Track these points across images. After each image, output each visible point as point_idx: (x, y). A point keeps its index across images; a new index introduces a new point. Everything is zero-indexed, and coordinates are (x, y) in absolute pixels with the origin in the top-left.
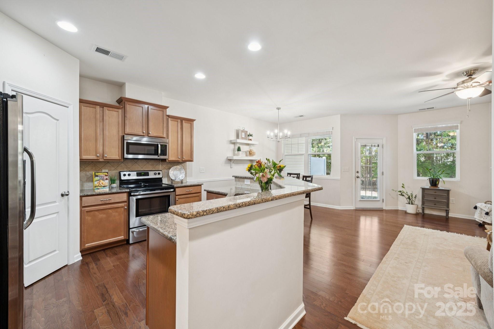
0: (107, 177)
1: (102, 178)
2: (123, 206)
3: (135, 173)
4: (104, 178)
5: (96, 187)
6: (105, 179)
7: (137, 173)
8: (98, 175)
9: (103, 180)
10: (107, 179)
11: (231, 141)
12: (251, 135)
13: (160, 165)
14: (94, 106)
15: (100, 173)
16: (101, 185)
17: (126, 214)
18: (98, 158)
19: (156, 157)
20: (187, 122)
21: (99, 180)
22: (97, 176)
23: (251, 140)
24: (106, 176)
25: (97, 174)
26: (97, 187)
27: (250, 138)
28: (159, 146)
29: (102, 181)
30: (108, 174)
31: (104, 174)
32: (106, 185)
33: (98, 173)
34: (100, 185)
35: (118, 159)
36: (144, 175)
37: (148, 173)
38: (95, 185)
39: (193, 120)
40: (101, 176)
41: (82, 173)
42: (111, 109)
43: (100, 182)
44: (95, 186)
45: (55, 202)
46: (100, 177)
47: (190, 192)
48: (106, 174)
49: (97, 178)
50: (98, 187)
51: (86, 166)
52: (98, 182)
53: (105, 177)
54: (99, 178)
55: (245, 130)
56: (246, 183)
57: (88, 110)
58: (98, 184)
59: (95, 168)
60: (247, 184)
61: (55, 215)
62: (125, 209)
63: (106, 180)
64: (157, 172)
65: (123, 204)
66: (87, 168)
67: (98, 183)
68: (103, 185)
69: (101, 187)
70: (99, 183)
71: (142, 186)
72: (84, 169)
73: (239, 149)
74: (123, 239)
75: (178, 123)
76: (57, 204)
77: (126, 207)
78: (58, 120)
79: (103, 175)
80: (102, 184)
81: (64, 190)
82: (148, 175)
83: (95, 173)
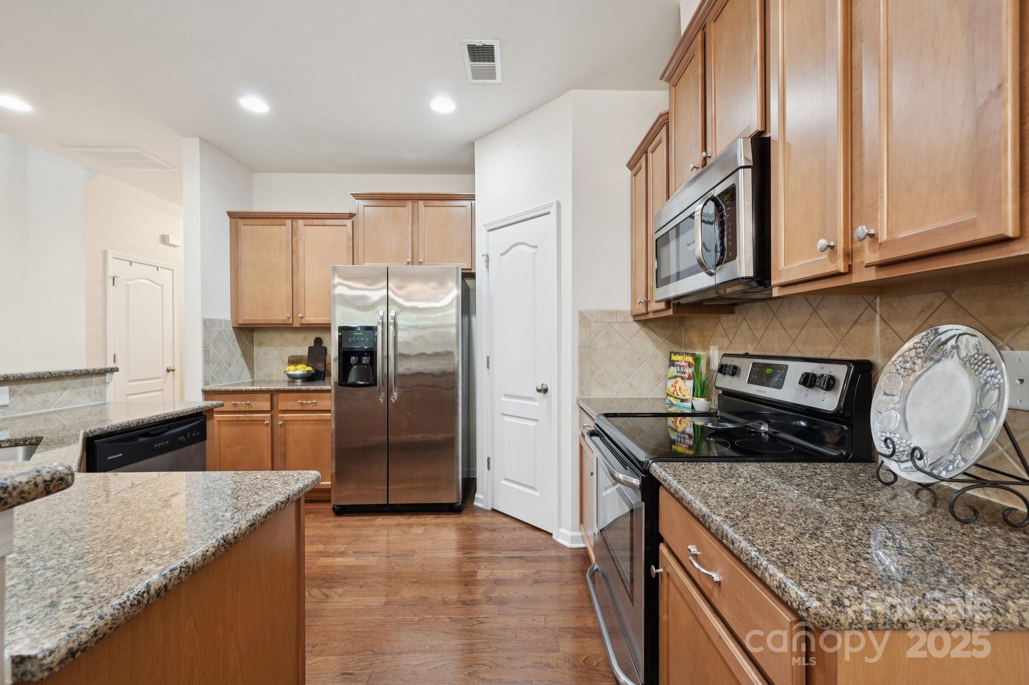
0: (691, 371)
1: (682, 373)
4: (684, 373)
5: (669, 398)
6: (686, 376)
8: (674, 361)
9: (683, 378)
10: (690, 378)
15: (680, 354)
16: (677, 395)
21: (676, 377)
22: (673, 364)
24: (690, 365)
25: (674, 358)
26: (670, 396)
29: (680, 382)
30: (694, 359)
31: (687, 358)
32: (686, 397)
33: (676, 354)
34: (675, 393)
37: (787, 367)
38: (668, 391)
40: (680, 366)
43: (676, 382)
44: (667, 395)
46: (679, 369)
48: (691, 360)
49: (673, 371)
50: (672, 399)
52: (673, 381)
53: (687, 371)
54: (676, 369)
58: (672, 389)
63: (687, 379)
67: (672, 386)
68: (682, 397)
69: (678, 398)
70: (675, 387)
76: (537, 404)
78: (536, 247)
79: (684, 364)
80: (680, 389)
82: (781, 385)
83: (671, 353)
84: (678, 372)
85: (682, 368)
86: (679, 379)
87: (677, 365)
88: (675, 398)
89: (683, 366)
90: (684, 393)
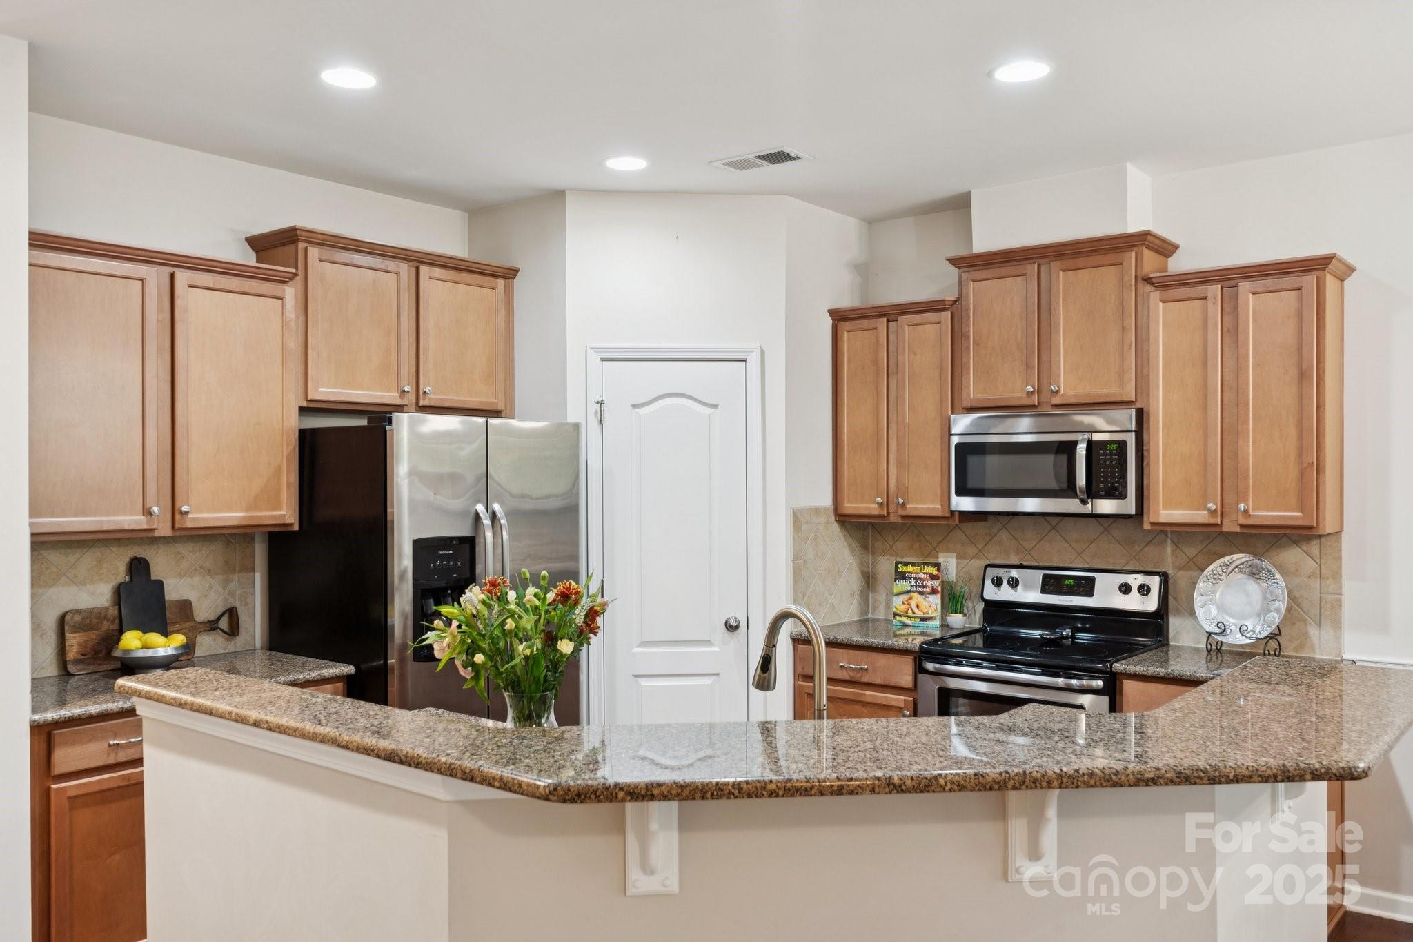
0: (936, 583)
1: (920, 586)
2: (902, 705)
3: (1038, 575)
4: (924, 587)
5: (898, 618)
6: (928, 590)
7: (1045, 577)
8: (905, 573)
9: (921, 593)
10: (934, 592)
15: (913, 565)
16: (914, 613)
19: (1071, 505)
21: (909, 592)
22: (901, 576)
24: (933, 577)
25: (902, 569)
26: (901, 616)
28: (1081, 450)
29: (917, 598)
30: (939, 570)
31: (927, 569)
32: (930, 615)
33: (907, 564)
34: (910, 611)
35: (940, 514)
36: (1071, 591)
37: (1092, 580)
38: (895, 610)
40: (915, 579)
43: (911, 598)
44: (895, 614)
45: (708, 643)
46: (913, 583)
48: (934, 571)
49: (902, 585)
50: (905, 620)
52: (905, 597)
53: (929, 584)
54: (908, 583)
58: (903, 607)
61: (708, 681)
63: (930, 594)
64: (1136, 581)
67: (903, 603)
68: (920, 614)
69: (915, 618)
70: (909, 604)
77: (907, 713)
78: (715, 406)
79: (922, 575)
80: (918, 606)
81: (737, 610)
82: (1090, 593)
83: (897, 563)
84: (912, 586)
85: (919, 581)
86: (916, 595)
87: (910, 578)
88: (909, 617)
89: (920, 578)
90: (925, 611)
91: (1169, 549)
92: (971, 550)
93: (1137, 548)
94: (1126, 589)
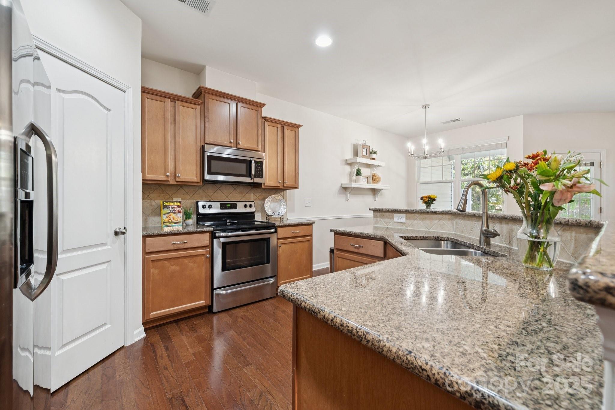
0: (180, 209)
1: (174, 210)
2: (205, 253)
3: (218, 204)
4: (175, 210)
5: (165, 224)
6: (177, 212)
7: (220, 204)
8: (167, 205)
9: (174, 213)
10: (179, 212)
11: (347, 160)
12: (375, 153)
13: (251, 193)
14: (163, 99)
15: (170, 202)
16: (172, 221)
17: (208, 265)
18: (168, 178)
20: (290, 128)
21: (169, 213)
22: (166, 207)
23: (374, 159)
24: (179, 207)
25: (166, 204)
26: (166, 223)
27: (374, 156)
28: (253, 162)
29: (173, 215)
30: (181, 204)
31: (176, 204)
32: (178, 221)
33: (167, 202)
34: (170, 221)
35: (196, 181)
36: (230, 208)
37: (236, 204)
38: (163, 221)
39: (298, 126)
40: (171, 207)
41: (146, 202)
42: (186, 104)
43: (170, 215)
44: (164, 222)
45: (105, 244)
46: (171, 209)
47: (297, 234)
48: (179, 204)
49: (166, 210)
50: (168, 224)
51: (151, 192)
52: (168, 215)
53: (177, 209)
54: (168, 209)
55: (367, 144)
56: (396, 220)
57: (153, 104)
58: (167, 219)
59: (163, 195)
60: (400, 221)
61: (104, 266)
62: (207, 257)
63: (178, 213)
64: (248, 204)
65: (203, 251)
66: (152, 196)
67: (167, 218)
68: (175, 221)
69: (172, 223)
70: (169, 218)
71: (228, 224)
72: (148, 196)
73: (358, 173)
74: (204, 304)
75: (278, 129)
76: (108, 247)
77: (208, 255)
78: (109, 110)
79: (174, 206)
80: (173, 218)
81: (119, 226)
82: (236, 208)
83: (164, 202)
84: (171, 210)
85: (173, 208)
86: (172, 214)
87: (169, 207)
88: (170, 223)
89: (173, 207)
90: (176, 220)
91: (252, 195)
92: (187, 197)
93: (244, 195)
94: (245, 206)
